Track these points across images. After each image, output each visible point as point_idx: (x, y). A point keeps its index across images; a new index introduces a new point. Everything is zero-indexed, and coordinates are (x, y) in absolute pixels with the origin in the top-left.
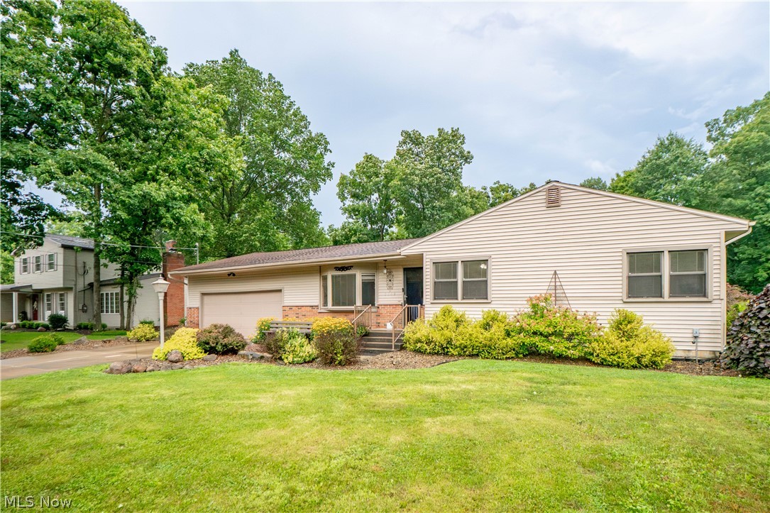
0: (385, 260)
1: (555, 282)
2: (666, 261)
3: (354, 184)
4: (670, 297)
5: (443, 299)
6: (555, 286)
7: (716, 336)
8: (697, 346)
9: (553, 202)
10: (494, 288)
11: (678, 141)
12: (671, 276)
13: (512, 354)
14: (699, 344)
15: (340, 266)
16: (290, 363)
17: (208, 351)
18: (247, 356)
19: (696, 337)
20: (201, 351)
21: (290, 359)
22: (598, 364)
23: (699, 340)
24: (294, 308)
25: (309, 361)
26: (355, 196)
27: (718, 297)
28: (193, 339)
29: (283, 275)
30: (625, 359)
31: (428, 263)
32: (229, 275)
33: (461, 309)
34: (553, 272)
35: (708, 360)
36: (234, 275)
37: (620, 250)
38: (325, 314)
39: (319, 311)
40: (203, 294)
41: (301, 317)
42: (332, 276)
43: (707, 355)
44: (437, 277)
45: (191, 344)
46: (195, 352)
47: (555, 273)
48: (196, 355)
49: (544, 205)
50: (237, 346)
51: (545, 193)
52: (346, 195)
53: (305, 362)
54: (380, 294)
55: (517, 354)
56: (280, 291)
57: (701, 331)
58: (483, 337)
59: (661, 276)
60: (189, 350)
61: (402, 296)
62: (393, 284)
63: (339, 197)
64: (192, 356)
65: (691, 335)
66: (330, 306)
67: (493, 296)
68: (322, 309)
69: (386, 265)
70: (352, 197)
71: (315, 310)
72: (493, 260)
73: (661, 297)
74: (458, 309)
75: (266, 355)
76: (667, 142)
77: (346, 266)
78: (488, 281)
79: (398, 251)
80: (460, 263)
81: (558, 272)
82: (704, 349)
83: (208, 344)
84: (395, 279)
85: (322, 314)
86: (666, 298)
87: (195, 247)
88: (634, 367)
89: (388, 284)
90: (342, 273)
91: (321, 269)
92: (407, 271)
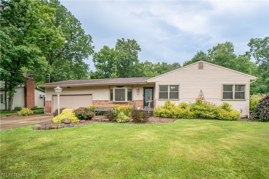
0: (137, 84)
1: (201, 93)
2: (234, 88)
3: (99, 56)
4: (235, 99)
5: (163, 99)
6: (201, 95)
7: (247, 111)
8: (242, 114)
9: (201, 67)
10: (181, 95)
11: (203, 53)
12: (235, 92)
13: (192, 117)
14: (242, 113)
15: (119, 86)
16: (120, 122)
17: (80, 118)
18: (99, 120)
19: (242, 111)
20: (77, 118)
21: (120, 121)
22: (221, 120)
23: (242, 112)
24: (97, 101)
25: (127, 122)
26: (100, 61)
27: (247, 99)
28: (74, 113)
29: (92, 89)
30: (229, 118)
31: (157, 86)
32: (68, 88)
33: (173, 102)
34: (200, 90)
35: (245, 118)
36: (70, 88)
37: (221, 84)
39: (109, 103)
40: (53, 96)
41: (100, 105)
42: (115, 89)
43: (244, 116)
44: (160, 91)
45: (73, 116)
46: (75, 119)
47: (201, 91)
48: (76, 120)
49: (198, 68)
50: (92, 116)
51: (198, 64)
52: (96, 60)
53: (126, 122)
54: (134, 97)
55: (194, 117)
56: (91, 95)
57: (243, 109)
58: (183, 111)
59: (232, 92)
60: (73, 118)
61: (143, 98)
62: (139, 93)
63: (93, 61)
64: (74, 121)
65: (240, 110)
66: (114, 101)
67: (180, 98)
68: (110, 102)
69: (138, 86)
70: (98, 61)
71: (107, 102)
72: (181, 85)
73: (232, 99)
74: (172, 102)
75: (106, 120)
76: (200, 53)
77: (121, 86)
78: (179, 93)
79: (146, 81)
80: (169, 86)
81: (202, 90)
82: (243, 115)
83: (81, 115)
84: (140, 91)
85: (110, 104)
86: (234, 99)
87: (48, 75)
88: (231, 120)
89: (137, 93)
90: (120, 88)
91: (110, 87)
92: (145, 88)
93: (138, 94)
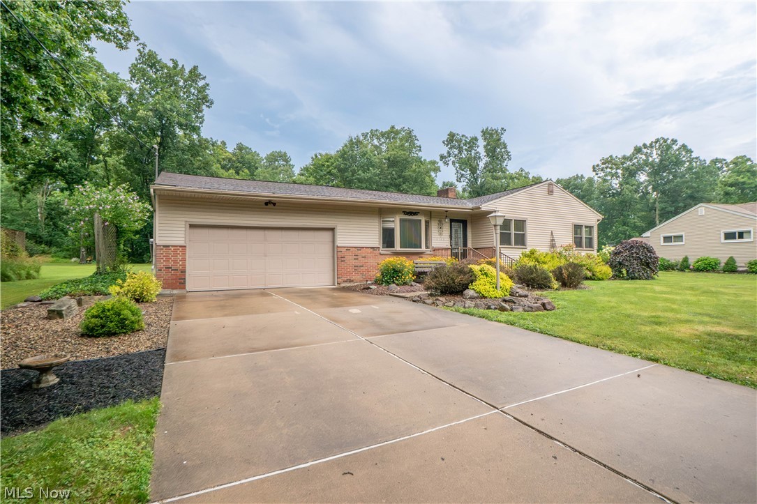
0: (447, 211)
1: (551, 236)
2: (584, 230)
5: (504, 245)
6: (552, 240)
9: (551, 192)
10: (529, 239)
12: (585, 238)
15: (408, 211)
24: (351, 249)
27: (596, 248)
29: (335, 212)
32: (266, 204)
36: (274, 204)
37: (572, 223)
38: (388, 256)
39: (381, 252)
40: (192, 226)
41: (360, 258)
42: (401, 220)
44: (500, 229)
47: (552, 232)
49: (547, 192)
54: (433, 239)
56: (332, 229)
59: (582, 237)
61: (449, 241)
62: (443, 231)
66: (397, 248)
67: (528, 244)
68: (384, 251)
69: (447, 215)
71: (375, 252)
72: (528, 221)
77: (414, 211)
78: (526, 235)
80: (513, 221)
84: (444, 227)
85: (385, 255)
86: (584, 248)
89: (439, 231)
90: (411, 217)
91: (382, 212)
92: (452, 221)
93: (441, 234)
